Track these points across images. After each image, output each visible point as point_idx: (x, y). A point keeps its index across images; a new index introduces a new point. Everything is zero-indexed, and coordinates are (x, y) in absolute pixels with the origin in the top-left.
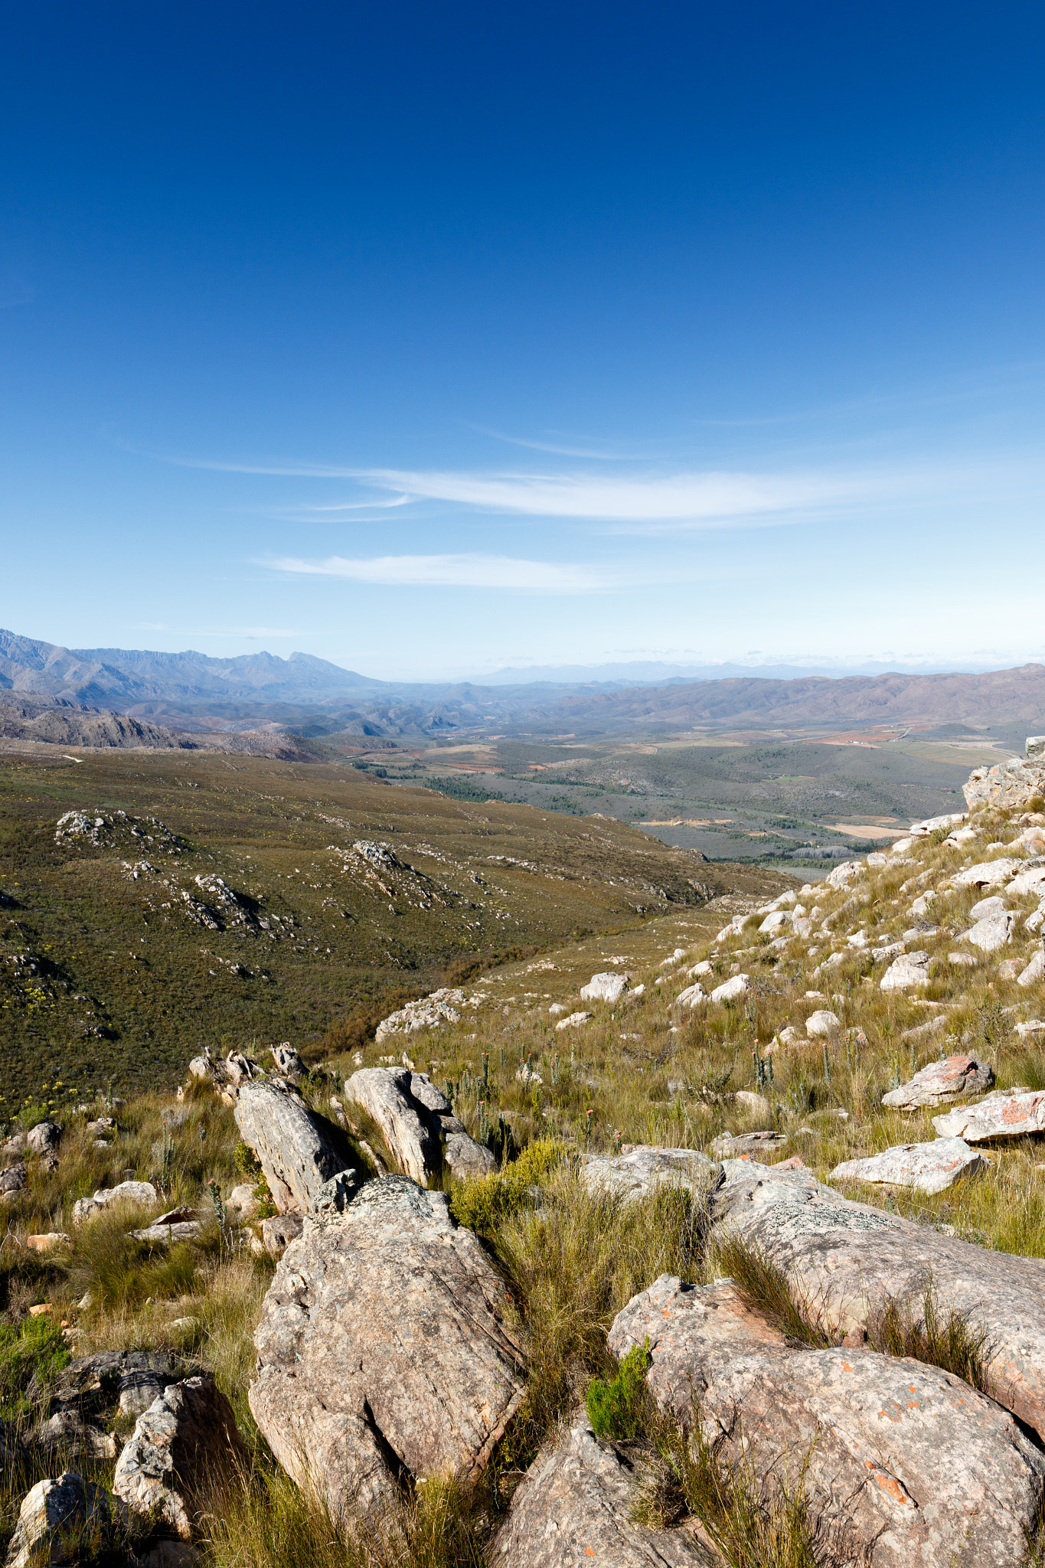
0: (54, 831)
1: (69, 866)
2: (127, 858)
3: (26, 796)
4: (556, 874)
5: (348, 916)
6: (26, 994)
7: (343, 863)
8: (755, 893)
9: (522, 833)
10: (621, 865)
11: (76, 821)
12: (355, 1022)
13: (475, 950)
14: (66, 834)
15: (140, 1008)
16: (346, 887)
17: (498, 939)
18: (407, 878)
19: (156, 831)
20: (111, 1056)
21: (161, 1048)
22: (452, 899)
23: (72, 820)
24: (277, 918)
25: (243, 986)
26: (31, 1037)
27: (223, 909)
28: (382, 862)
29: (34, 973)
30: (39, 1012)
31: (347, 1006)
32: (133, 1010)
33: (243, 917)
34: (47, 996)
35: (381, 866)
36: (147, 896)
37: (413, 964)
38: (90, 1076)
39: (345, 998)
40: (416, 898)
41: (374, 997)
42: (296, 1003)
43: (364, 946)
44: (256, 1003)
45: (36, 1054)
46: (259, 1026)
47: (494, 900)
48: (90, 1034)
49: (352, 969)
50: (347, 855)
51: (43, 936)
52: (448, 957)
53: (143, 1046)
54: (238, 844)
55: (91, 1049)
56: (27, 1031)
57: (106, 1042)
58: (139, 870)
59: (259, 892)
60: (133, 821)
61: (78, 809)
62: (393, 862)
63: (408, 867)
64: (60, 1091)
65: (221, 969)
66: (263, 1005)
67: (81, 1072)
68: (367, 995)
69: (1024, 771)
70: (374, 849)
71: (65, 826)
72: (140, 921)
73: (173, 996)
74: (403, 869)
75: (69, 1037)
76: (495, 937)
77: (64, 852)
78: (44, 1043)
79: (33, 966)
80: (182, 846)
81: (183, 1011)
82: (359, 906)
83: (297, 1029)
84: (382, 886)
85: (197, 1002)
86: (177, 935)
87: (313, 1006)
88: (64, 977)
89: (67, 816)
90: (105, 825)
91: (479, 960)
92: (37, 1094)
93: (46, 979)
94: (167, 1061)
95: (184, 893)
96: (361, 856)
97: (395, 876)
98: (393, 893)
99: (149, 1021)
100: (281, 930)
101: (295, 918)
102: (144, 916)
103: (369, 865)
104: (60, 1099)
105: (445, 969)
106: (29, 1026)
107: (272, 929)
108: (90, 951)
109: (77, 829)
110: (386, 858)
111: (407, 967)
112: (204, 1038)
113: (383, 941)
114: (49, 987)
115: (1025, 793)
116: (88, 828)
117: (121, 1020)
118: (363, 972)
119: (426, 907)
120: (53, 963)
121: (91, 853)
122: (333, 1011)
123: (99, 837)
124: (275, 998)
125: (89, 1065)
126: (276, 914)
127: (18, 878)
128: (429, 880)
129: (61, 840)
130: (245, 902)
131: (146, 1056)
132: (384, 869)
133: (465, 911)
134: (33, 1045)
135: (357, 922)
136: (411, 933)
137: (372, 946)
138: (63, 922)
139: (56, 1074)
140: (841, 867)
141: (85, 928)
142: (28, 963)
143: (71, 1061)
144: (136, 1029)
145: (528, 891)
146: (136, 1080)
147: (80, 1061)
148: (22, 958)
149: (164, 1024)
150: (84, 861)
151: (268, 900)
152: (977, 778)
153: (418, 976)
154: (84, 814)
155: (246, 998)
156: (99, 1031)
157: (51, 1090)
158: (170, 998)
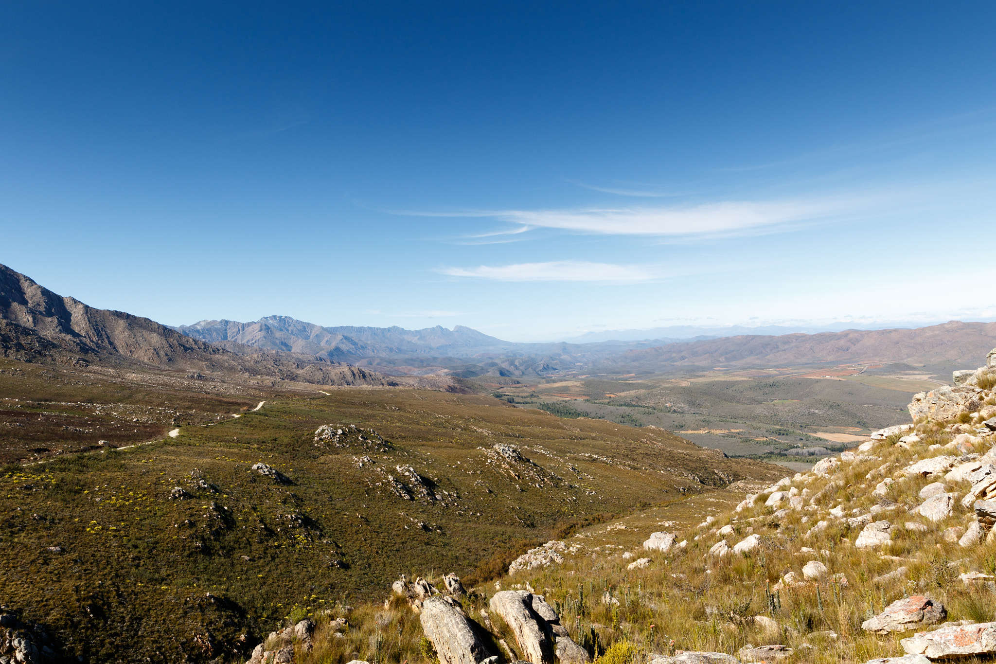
0: (314, 437)
1: (322, 459)
2: (356, 454)
3: (297, 416)
4: (625, 466)
5: (491, 492)
6: (295, 538)
7: (487, 458)
8: (762, 479)
9: (602, 438)
10: (668, 460)
11: (326, 431)
12: (496, 562)
13: (573, 515)
14: (320, 439)
15: (363, 549)
16: (489, 473)
17: (587, 508)
18: (528, 468)
19: (373, 437)
20: (345, 579)
21: (375, 575)
22: (557, 482)
23: (324, 431)
24: (447, 493)
25: (425, 536)
26: (298, 566)
27: (413, 487)
28: (512, 457)
29: (300, 526)
30: (303, 550)
31: (491, 551)
32: (358, 550)
33: (425, 492)
34: (308, 540)
35: (511, 460)
36: (367, 478)
37: (532, 524)
38: (332, 592)
39: (489, 546)
40: (534, 481)
41: (508, 545)
42: (458, 548)
43: (501, 512)
44: (433, 547)
45: (300, 576)
46: (435, 562)
47: (584, 482)
48: (333, 565)
49: (493, 527)
50: (490, 453)
51: (306, 502)
52: (555, 520)
53: (364, 574)
54: (423, 445)
55: (333, 575)
56: (296, 562)
57: (342, 570)
58: (363, 462)
59: (435, 476)
60: (360, 431)
61: (327, 424)
62: (519, 457)
63: (528, 461)
64: (314, 601)
65: (412, 525)
66: (438, 549)
67: (327, 589)
68: (503, 544)
69: (953, 394)
70: (507, 449)
71: (320, 434)
72: (363, 494)
73: (383, 542)
74: (525, 462)
75: (320, 567)
76: (585, 507)
77: (319, 450)
78: (305, 570)
79: (300, 521)
80: (388, 447)
81: (389, 552)
82: (497, 486)
83: (459, 565)
84: (512, 473)
85: (397, 546)
86: (385, 503)
87: (469, 550)
88: (318, 528)
89: (321, 428)
90: (343, 433)
91: (575, 522)
92: (301, 602)
93: (307, 530)
94: (378, 584)
95: (390, 477)
96: (499, 453)
97: (520, 466)
98: (519, 477)
99: (368, 558)
100: (449, 501)
101: (457, 493)
102: (366, 491)
103: (504, 459)
104: (314, 606)
105: (553, 528)
106: (297, 559)
107: (443, 500)
108: (333, 512)
109: (327, 436)
110: (514, 455)
111: (528, 526)
112: (401, 570)
113: (513, 509)
114: (309, 534)
115: (955, 410)
116: (333, 436)
117: (351, 556)
118: (500, 529)
119: (540, 487)
120: (311, 519)
121: (334, 451)
122: (482, 554)
123: (339, 441)
124: (445, 545)
125: (331, 585)
126: (446, 491)
127: (293, 465)
128: (542, 469)
129: (318, 443)
130: (427, 482)
131: (366, 580)
132: (513, 462)
133: (565, 489)
134: (298, 571)
135: (496, 496)
136: (531, 504)
137: (506, 512)
138: (318, 494)
139: (312, 590)
140: (822, 461)
141: (331, 497)
142: (297, 519)
143: (321, 582)
144: (360, 562)
145: (606, 477)
146: (360, 596)
147: (326, 582)
148: (293, 516)
149: (377, 560)
150: (330, 456)
151: (441, 481)
152: (918, 400)
153: (536, 532)
154: (331, 427)
155: (427, 544)
156: (338, 563)
157: (309, 600)
158: (380, 543)
